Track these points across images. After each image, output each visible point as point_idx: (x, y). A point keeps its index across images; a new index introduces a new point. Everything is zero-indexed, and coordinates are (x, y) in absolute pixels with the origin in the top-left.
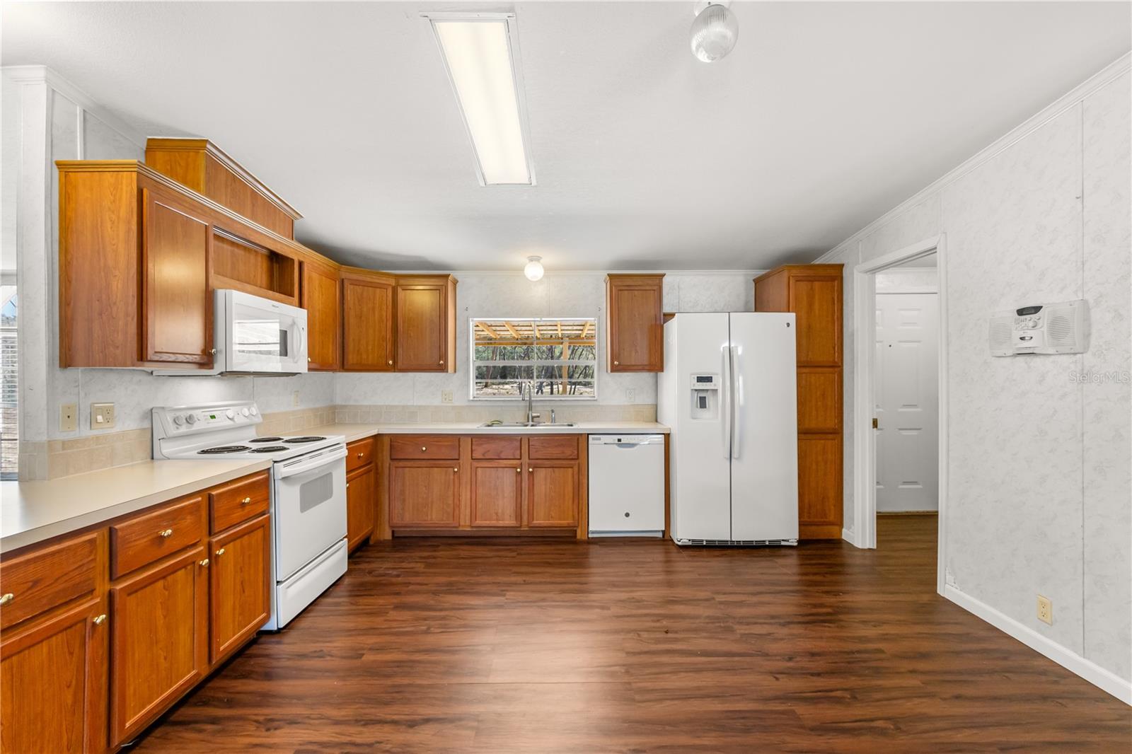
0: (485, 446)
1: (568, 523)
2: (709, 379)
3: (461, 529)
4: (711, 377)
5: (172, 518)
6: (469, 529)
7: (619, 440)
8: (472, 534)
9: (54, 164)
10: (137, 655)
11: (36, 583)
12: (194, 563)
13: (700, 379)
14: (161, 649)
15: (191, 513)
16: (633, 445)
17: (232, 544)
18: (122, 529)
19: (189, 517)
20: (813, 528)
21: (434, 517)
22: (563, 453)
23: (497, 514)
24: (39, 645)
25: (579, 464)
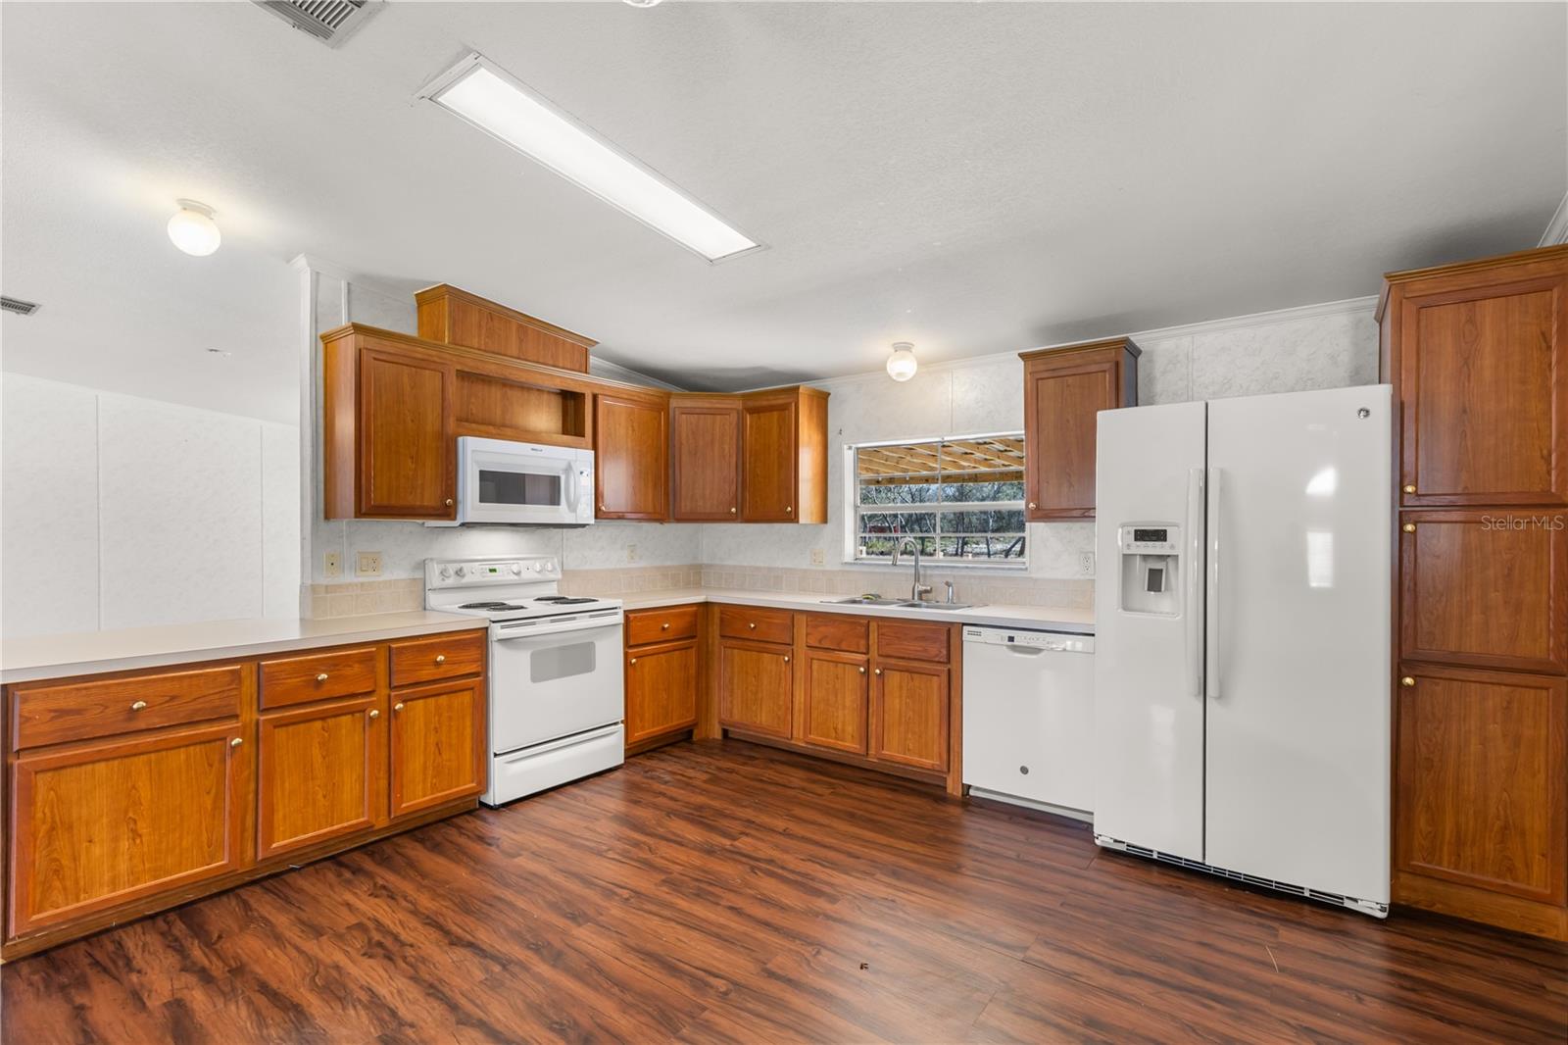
0: (822, 629)
1: (933, 765)
2: (1160, 535)
3: (793, 742)
4: (1165, 531)
5: (333, 665)
6: (803, 745)
7: (1011, 639)
8: (809, 752)
9: (318, 338)
10: (287, 785)
11: (173, 698)
12: (364, 711)
13: (1142, 535)
14: (319, 786)
15: (360, 662)
16: (1036, 651)
17: (421, 701)
18: (267, 665)
19: (357, 665)
20: (1473, 894)
21: (762, 718)
22: (926, 651)
23: (835, 729)
24: (176, 751)
25: (949, 670)
